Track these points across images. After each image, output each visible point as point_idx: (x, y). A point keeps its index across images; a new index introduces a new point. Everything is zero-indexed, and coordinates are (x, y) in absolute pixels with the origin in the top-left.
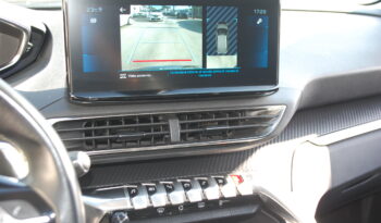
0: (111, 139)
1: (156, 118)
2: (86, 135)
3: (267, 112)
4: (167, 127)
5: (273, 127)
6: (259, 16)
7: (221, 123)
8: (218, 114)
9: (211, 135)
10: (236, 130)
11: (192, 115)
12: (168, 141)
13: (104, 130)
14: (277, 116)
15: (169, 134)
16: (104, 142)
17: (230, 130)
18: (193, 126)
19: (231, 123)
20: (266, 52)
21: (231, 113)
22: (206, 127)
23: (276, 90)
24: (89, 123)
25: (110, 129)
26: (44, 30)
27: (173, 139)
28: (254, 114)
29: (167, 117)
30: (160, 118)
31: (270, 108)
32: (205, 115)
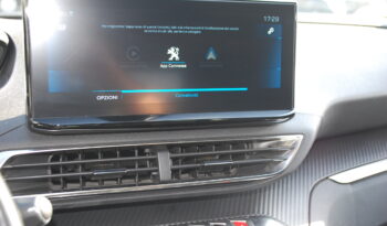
0: (83, 177)
1: (141, 150)
2: (53, 172)
3: (279, 143)
4: (155, 162)
5: (287, 162)
6: (271, 24)
7: (223, 157)
8: (219, 145)
9: (210, 171)
10: (242, 165)
11: (185, 147)
12: (157, 180)
13: (76, 166)
14: (292, 148)
15: (157, 171)
16: (75, 180)
17: (233, 166)
18: (187, 160)
19: (235, 156)
20: (279, 69)
21: (236, 144)
22: (203, 162)
23: (292, 116)
24: (56, 156)
25: (83, 165)
26: (7, 41)
27: (162, 178)
28: (263, 145)
29: (155, 149)
30: (147, 150)
31: (284, 138)
32: (203, 146)
